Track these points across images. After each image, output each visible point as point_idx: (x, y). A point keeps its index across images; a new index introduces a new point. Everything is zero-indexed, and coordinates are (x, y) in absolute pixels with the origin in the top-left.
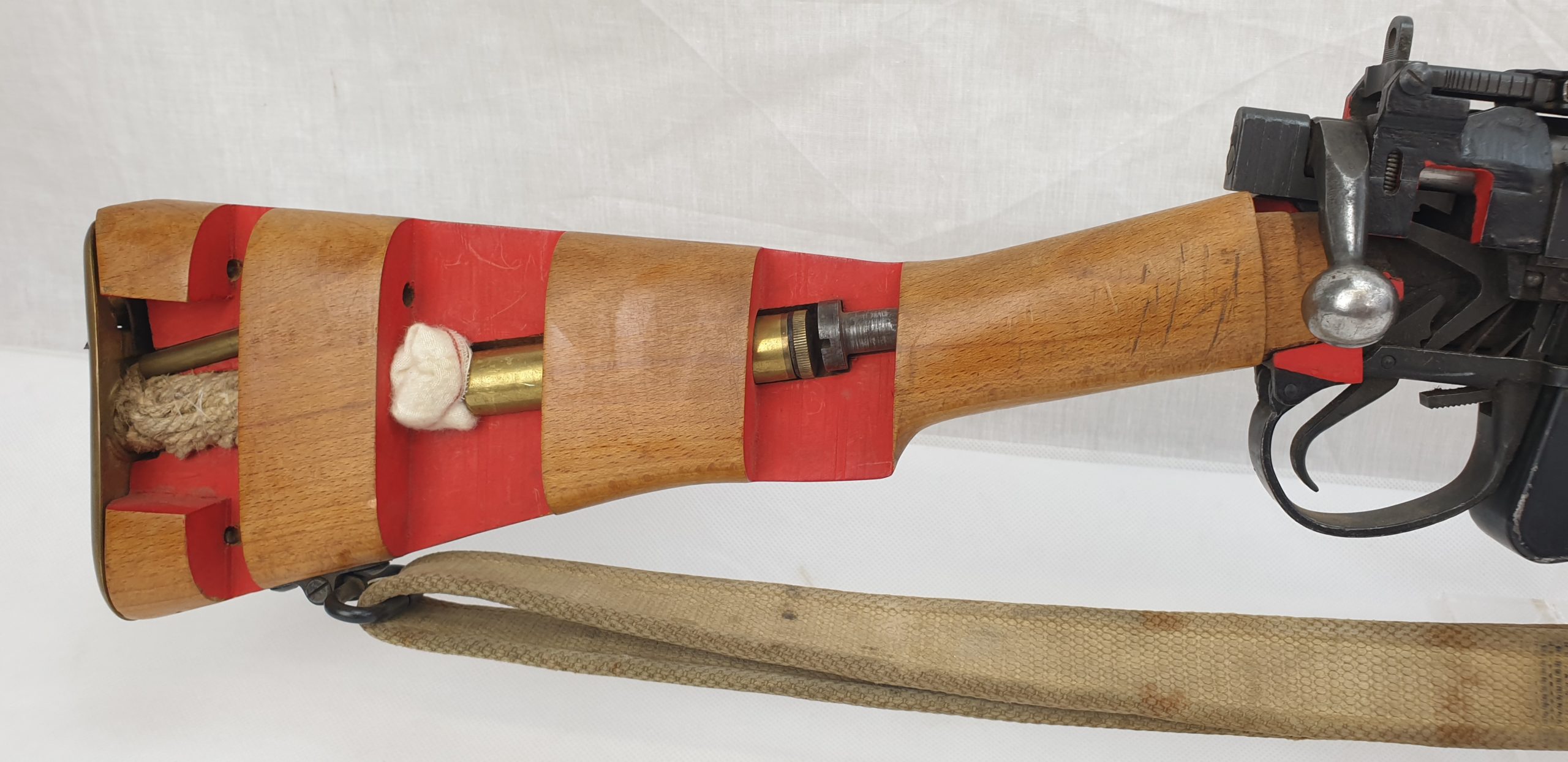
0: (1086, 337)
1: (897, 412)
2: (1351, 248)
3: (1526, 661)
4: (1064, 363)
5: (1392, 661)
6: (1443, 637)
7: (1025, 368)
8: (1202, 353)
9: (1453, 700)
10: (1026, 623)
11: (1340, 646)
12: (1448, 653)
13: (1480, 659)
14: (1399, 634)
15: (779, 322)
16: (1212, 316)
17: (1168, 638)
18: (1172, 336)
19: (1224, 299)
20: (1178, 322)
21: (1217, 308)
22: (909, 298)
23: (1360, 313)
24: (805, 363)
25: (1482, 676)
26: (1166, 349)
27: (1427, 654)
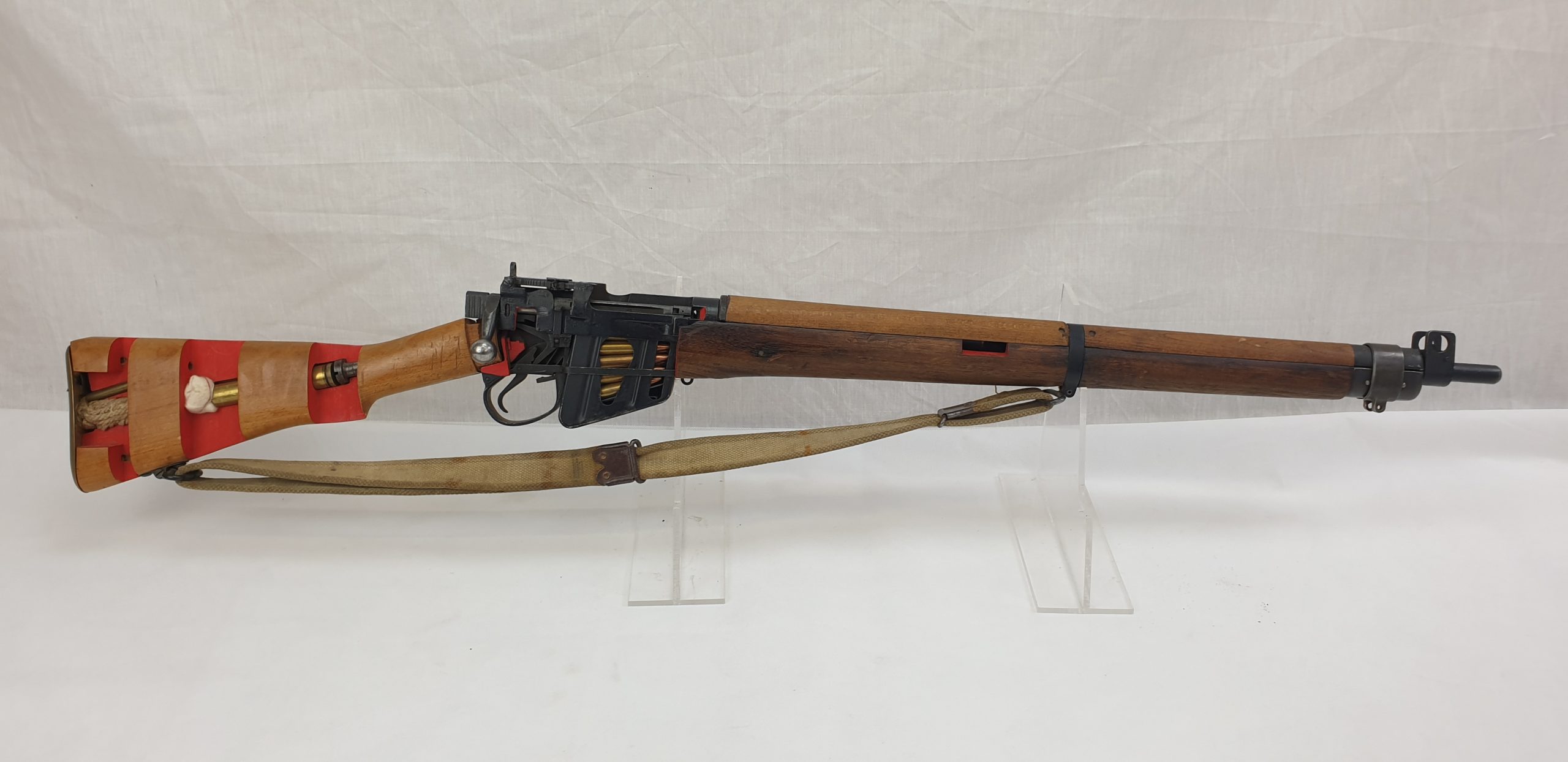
0: (416, 366)
1: (359, 395)
2: (487, 334)
3: (569, 460)
4: (411, 375)
5: (530, 465)
6: (544, 455)
7: (399, 377)
8: (454, 369)
9: (548, 474)
10: (416, 465)
11: (515, 462)
12: (546, 460)
13: (555, 460)
14: (531, 456)
15: (321, 367)
16: (454, 357)
17: (461, 465)
18: (443, 364)
19: (456, 351)
20: (444, 359)
21: (455, 354)
22: (362, 356)
23: (483, 353)
24: (331, 381)
25: (556, 466)
26: (442, 368)
27: (541, 461)
